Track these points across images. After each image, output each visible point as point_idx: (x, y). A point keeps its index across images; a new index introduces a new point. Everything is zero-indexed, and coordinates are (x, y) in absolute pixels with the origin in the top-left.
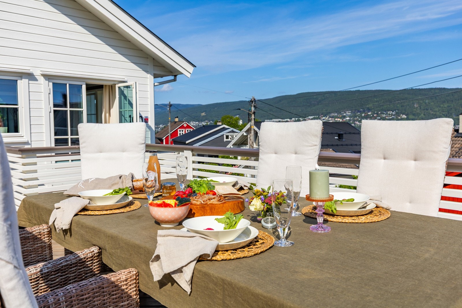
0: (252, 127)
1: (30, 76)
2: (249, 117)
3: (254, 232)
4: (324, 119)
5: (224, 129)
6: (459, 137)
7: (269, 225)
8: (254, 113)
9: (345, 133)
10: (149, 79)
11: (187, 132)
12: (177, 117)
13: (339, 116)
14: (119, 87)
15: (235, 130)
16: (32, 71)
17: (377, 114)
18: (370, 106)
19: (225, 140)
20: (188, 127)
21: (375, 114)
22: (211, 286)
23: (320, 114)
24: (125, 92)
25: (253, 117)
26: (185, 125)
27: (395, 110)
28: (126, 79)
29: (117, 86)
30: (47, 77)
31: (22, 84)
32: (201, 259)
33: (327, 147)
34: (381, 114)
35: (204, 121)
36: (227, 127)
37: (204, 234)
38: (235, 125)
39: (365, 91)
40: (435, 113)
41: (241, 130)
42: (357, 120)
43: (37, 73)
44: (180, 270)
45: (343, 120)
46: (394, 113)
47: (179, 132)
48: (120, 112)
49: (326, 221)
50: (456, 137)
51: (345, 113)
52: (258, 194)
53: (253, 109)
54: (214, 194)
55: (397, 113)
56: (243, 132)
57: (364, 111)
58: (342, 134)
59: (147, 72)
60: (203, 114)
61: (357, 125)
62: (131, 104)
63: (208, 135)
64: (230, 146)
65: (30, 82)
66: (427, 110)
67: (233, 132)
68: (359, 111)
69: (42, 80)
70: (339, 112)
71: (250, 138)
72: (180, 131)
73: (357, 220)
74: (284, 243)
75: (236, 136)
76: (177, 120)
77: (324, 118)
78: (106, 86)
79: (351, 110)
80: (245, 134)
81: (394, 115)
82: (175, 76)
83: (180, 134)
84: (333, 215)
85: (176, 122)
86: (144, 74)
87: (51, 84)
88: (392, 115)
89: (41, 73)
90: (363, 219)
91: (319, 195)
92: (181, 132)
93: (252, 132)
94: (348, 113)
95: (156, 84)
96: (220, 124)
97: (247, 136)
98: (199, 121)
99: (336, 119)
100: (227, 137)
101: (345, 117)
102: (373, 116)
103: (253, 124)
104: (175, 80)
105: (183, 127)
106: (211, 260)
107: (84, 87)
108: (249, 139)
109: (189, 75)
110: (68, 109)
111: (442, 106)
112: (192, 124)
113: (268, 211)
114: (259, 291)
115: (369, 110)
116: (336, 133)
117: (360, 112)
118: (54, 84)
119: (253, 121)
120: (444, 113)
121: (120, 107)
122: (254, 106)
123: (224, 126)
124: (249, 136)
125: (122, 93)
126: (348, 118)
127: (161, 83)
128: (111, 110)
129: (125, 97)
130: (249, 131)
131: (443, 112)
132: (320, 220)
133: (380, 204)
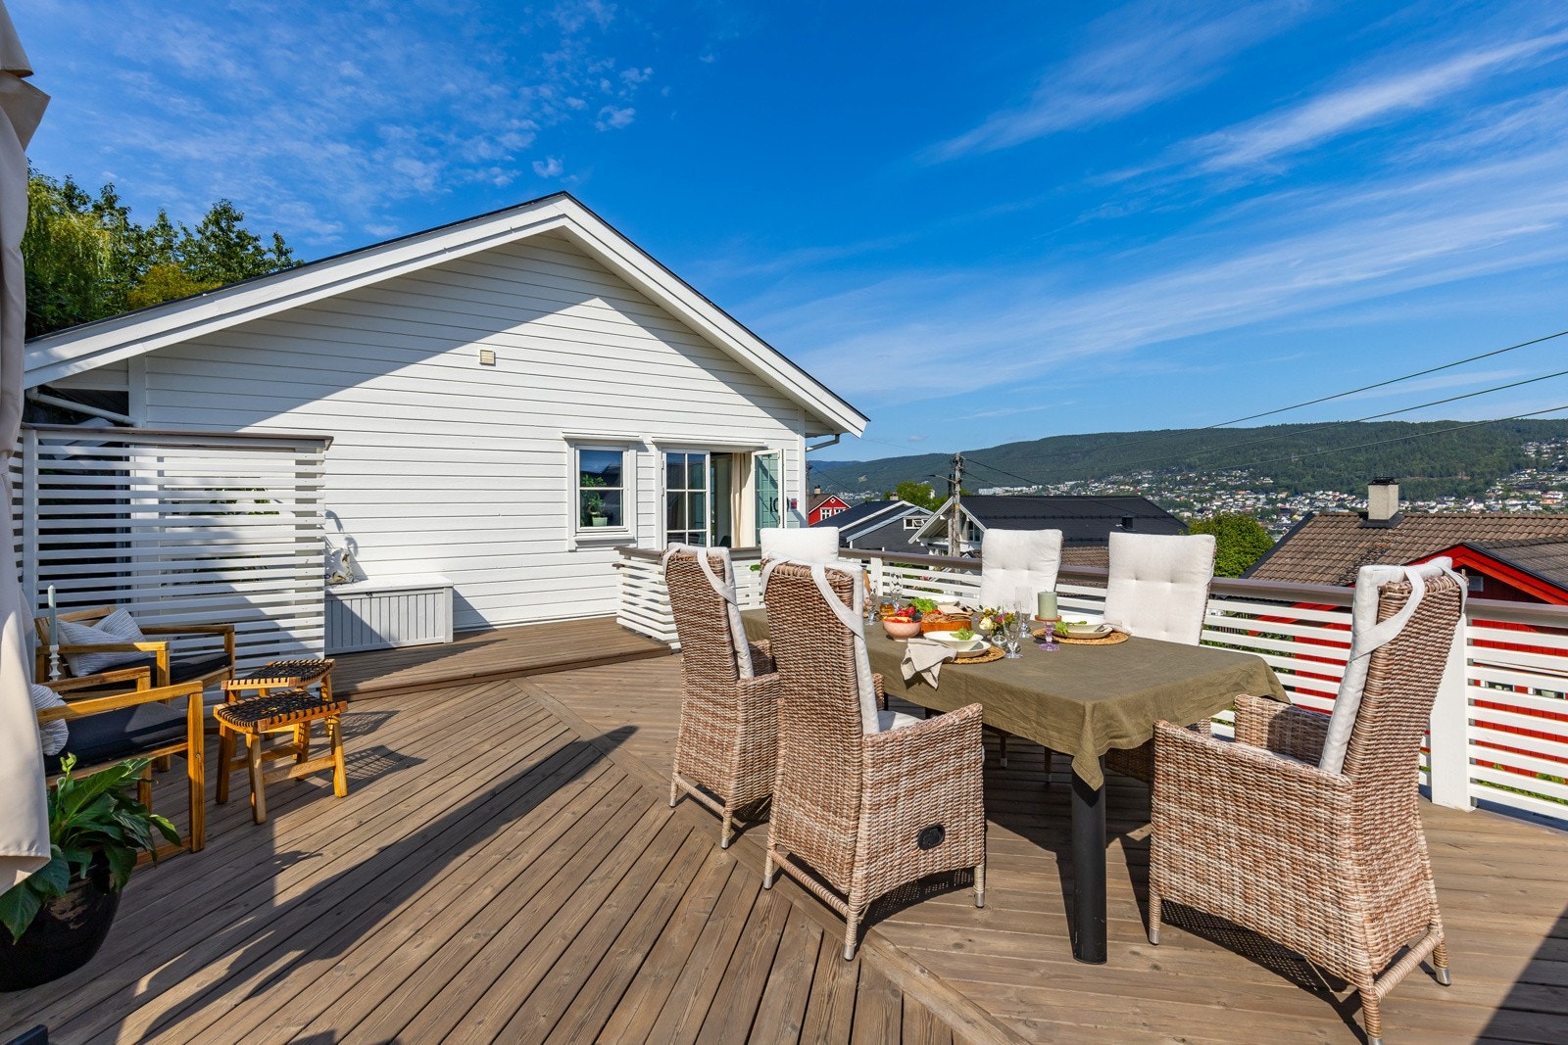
0: (957, 507)
1: (639, 446)
2: (950, 489)
3: (986, 646)
4: (1096, 487)
5: (903, 508)
6: (1368, 528)
7: (1000, 643)
8: (960, 482)
9: (1137, 517)
10: (800, 442)
11: (835, 513)
12: (819, 487)
13: (1127, 480)
14: (756, 456)
15: (923, 510)
16: (641, 437)
17: (1209, 475)
18: (1194, 460)
19: (905, 527)
20: (839, 504)
21: (1204, 475)
22: (956, 680)
23: (1089, 477)
24: (765, 463)
25: (958, 488)
26: (833, 501)
27: (1248, 468)
28: (765, 444)
29: (753, 454)
30: (661, 446)
31: (629, 457)
32: (946, 661)
33: (1100, 542)
34: (1217, 475)
35: (864, 491)
36: (909, 504)
37: (945, 644)
38: (920, 500)
39: (1182, 430)
40: (1338, 473)
41: (934, 509)
42: (1166, 489)
43: (647, 440)
44: (928, 670)
45: (1135, 487)
46: (1245, 474)
47: (822, 514)
48: (757, 493)
49: (1054, 642)
50: (1361, 528)
51: (1140, 474)
52: (988, 614)
53: (958, 474)
54: (940, 613)
55: (1251, 474)
56: (940, 515)
57: (1180, 471)
58: (1131, 518)
59: (796, 431)
60: (862, 479)
61: (1167, 498)
62: (774, 484)
63: (873, 519)
64: (915, 538)
65: (639, 453)
66: (1320, 467)
67: (919, 513)
68: (1168, 471)
69: (653, 449)
70: (1125, 471)
71: (952, 526)
72: (824, 511)
73: (1089, 642)
74: (1013, 656)
75: (925, 521)
76: (818, 491)
77: (1096, 484)
78: (736, 454)
79: (1154, 469)
80: (942, 518)
81: (1245, 478)
82: (838, 435)
83: (824, 516)
84: (1066, 638)
85: (816, 495)
86: (791, 434)
87: (665, 455)
88: (1241, 477)
89: (653, 439)
90: (1096, 642)
91: (1048, 615)
92: (826, 513)
93: (957, 515)
94: (1147, 475)
95: (808, 449)
96: (896, 498)
97: (946, 522)
98: (854, 492)
99: (1122, 487)
100: (909, 523)
101: (1139, 482)
102: (1200, 479)
103: (958, 501)
104: (836, 441)
105: (828, 504)
106: (953, 663)
107: (708, 457)
108: (950, 529)
109: (859, 434)
110: (687, 490)
111: (1352, 457)
112: (843, 496)
113: (998, 630)
114: (995, 679)
115: (1191, 468)
116: (1119, 517)
117: (1172, 472)
118: (668, 455)
119: (958, 497)
120: (1358, 473)
121: (757, 486)
122: (961, 470)
123: (903, 502)
124: (950, 522)
125: (759, 464)
126: (1146, 485)
127: (816, 447)
128: (743, 490)
129: (765, 471)
130: (949, 512)
131: (1357, 470)
132: (1049, 639)
133: (1118, 629)
